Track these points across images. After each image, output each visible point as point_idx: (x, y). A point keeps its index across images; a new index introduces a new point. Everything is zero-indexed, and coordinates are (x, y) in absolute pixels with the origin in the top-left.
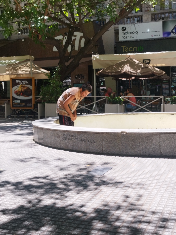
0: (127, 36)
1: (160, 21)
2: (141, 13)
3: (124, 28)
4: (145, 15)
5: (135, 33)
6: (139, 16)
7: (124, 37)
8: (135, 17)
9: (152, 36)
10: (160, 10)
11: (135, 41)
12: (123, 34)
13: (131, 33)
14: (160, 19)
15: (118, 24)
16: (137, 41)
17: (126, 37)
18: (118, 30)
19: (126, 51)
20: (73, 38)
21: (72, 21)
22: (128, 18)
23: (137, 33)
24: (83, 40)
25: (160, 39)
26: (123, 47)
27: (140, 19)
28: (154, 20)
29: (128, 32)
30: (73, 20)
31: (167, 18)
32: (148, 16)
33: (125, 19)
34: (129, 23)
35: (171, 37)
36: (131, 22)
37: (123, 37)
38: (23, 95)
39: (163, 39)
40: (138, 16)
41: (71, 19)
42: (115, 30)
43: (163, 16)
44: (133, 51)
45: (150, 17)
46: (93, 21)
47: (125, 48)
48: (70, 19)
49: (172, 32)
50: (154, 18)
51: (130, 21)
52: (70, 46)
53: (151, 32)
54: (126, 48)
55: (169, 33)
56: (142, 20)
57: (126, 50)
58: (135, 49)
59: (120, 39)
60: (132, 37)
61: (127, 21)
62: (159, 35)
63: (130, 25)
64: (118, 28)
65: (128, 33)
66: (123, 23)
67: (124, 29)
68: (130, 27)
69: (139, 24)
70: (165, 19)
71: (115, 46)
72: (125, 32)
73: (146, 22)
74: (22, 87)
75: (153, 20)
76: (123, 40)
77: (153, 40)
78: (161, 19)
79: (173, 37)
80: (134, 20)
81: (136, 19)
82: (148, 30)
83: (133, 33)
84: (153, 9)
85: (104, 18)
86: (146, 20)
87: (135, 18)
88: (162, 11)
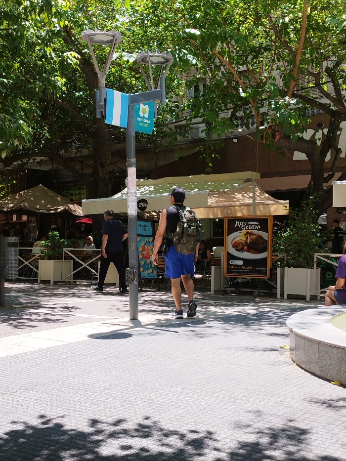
38: (248, 250)
48: (330, 95)
74: (247, 234)
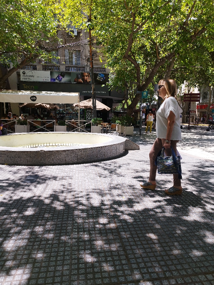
1: (49, 71)
2: (36, 63)
4: (38, 66)
7: (24, 79)
8: (32, 66)
9: (44, 80)
12: (23, 76)
15: (20, 69)
16: (34, 82)
18: (20, 73)
19: (26, 88)
23: (34, 77)
25: (49, 83)
26: (24, 85)
27: (35, 68)
31: (53, 69)
35: (55, 82)
42: (17, 73)
43: (50, 67)
44: (31, 88)
45: (42, 67)
49: (56, 79)
51: (28, 68)
54: (26, 86)
59: (21, 80)
60: (31, 79)
62: (49, 80)
63: (29, 71)
65: (27, 76)
66: (24, 69)
67: (24, 73)
69: (34, 71)
71: (18, 84)
73: (39, 70)
75: (44, 69)
77: (44, 83)
83: (31, 76)
84: (43, 63)
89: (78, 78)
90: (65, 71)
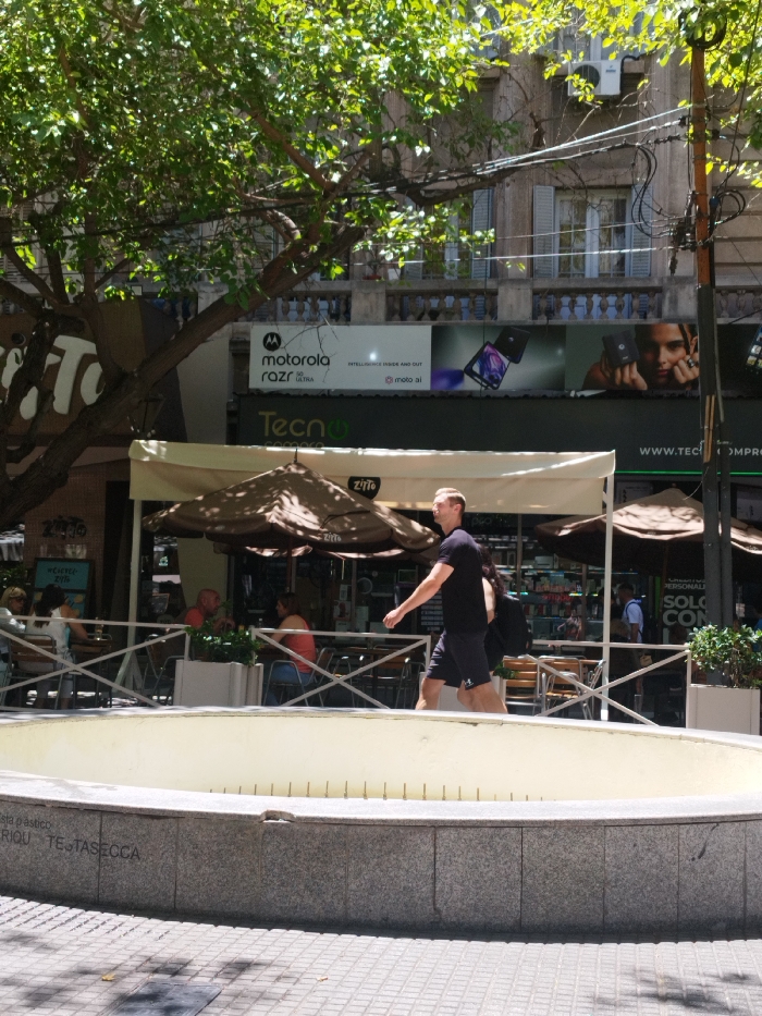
0: (284, 373)
1: (423, 324)
2: (348, 282)
3: (275, 340)
4: (362, 295)
5: (318, 360)
6: (338, 296)
7: (273, 377)
8: (323, 299)
9: (389, 379)
10: (424, 278)
11: (317, 397)
12: (266, 360)
13: (301, 361)
14: (423, 314)
15: (249, 320)
16: (324, 395)
17: (279, 376)
18: (248, 343)
19: (276, 432)
20: (51, 359)
21: (52, 289)
22: (292, 299)
23: (328, 363)
24: (94, 371)
25: (421, 398)
26: (264, 417)
27: (343, 308)
28: (397, 316)
29: (288, 357)
30: (53, 285)
31: (449, 313)
32: (373, 297)
33: (280, 300)
34: (297, 320)
35: (461, 392)
36: (306, 315)
37: (266, 376)
39: (433, 396)
40: (335, 296)
41: (49, 282)
42: (232, 343)
43: (434, 303)
44: (309, 435)
45: (382, 302)
46: (145, 295)
47: (272, 419)
48: (43, 282)
49: (469, 371)
50: (400, 308)
51: (301, 311)
52: (33, 393)
53: (385, 364)
54: (279, 421)
55: (457, 377)
56: (348, 312)
57: (277, 426)
58: (316, 428)
59: (256, 383)
60: (308, 379)
61: (286, 311)
62: (418, 380)
63: (301, 328)
64: (248, 334)
65: (287, 359)
66: (272, 318)
67: (272, 343)
68: (299, 338)
69: (335, 327)
70: (441, 316)
71: (232, 408)
72: (276, 354)
73: (366, 320)
75: (393, 315)
76: (267, 386)
77: (390, 397)
78: (426, 316)
79: (471, 392)
80: (315, 308)
81: (323, 305)
82: (373, 357)
83: (312, 361)
84: (393, 275)
85: (191, 290)
86: (366, 315)
87: (318, 301)
88: (430, 285)
89: (612, 360)
90: (530, 322)
